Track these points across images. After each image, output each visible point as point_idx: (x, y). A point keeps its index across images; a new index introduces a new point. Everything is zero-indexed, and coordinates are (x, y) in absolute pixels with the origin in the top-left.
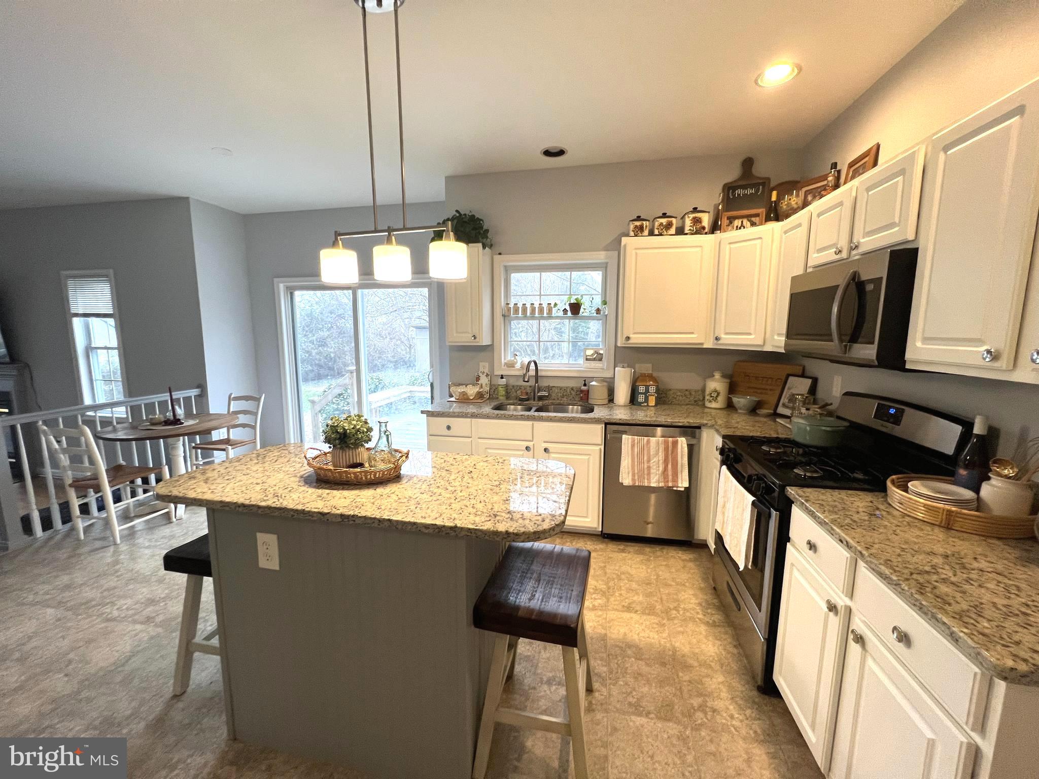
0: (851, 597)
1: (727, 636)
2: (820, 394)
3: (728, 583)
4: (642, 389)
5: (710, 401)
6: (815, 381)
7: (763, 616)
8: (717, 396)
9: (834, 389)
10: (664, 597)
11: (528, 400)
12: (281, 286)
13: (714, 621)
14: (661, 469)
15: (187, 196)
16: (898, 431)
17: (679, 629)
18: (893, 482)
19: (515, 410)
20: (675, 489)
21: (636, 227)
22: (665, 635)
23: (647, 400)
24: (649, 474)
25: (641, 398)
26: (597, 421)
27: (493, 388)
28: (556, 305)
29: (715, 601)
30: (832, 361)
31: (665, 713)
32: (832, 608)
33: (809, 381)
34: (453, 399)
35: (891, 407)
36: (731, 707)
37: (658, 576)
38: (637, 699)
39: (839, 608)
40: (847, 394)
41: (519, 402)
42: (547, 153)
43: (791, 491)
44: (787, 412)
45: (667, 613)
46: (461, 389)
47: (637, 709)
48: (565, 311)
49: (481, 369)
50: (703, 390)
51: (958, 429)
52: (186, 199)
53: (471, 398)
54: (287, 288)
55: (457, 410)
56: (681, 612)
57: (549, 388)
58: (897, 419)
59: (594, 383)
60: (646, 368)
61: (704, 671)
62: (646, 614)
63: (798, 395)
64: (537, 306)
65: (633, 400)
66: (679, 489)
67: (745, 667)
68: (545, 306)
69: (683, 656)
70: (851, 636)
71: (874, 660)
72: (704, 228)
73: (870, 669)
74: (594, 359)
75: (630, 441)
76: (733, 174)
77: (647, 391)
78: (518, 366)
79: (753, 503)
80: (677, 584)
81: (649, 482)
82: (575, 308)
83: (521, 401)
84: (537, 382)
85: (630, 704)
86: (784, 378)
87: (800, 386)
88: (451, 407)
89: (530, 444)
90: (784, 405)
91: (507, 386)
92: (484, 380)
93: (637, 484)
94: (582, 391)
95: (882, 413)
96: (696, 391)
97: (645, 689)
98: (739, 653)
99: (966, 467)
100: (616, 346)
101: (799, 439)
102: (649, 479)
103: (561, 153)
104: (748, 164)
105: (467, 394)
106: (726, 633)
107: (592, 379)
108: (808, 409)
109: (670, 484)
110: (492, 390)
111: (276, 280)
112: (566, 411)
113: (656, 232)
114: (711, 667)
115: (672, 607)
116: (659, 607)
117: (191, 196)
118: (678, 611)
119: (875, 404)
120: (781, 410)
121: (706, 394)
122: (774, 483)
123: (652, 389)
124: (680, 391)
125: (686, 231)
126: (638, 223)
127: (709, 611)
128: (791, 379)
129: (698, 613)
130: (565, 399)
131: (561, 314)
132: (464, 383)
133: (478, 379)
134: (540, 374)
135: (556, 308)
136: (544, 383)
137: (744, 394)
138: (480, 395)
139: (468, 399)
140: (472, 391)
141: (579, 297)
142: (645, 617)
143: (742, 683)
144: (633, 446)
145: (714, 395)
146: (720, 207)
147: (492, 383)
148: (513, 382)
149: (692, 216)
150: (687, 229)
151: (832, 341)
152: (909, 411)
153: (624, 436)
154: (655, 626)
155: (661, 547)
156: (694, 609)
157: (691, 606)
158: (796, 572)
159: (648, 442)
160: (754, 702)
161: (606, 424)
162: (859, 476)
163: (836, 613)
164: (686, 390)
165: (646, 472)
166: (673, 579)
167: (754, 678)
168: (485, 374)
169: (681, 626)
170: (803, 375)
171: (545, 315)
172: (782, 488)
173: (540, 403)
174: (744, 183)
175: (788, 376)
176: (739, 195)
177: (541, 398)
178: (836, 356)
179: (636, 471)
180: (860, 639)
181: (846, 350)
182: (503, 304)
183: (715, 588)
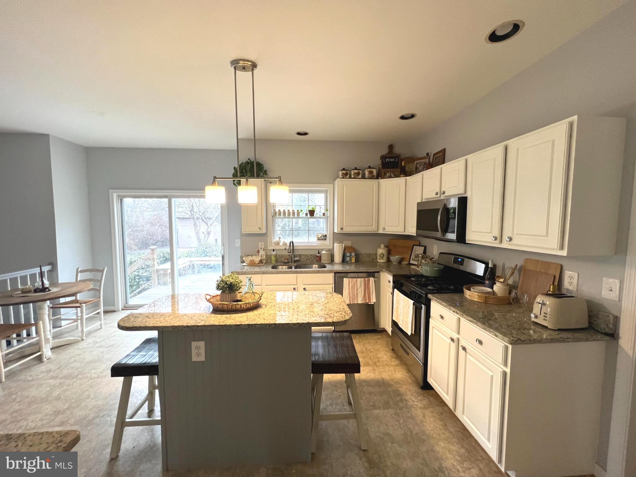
0: (459, 333)
1: (403, 370)
2: (428, 253)
3: (401, 345)
4: (348, 254)
5: (380, 259)
6: (425, 247)
7: (421, 354)
8: (383, 256)
9: (434, 251)
10: (372, 357)
11: (288, 263)
12: (115, 195)
13: (396, 364)
14: (363, 294)
15: (48, 133)
16: (462, 268)
17: (382, 370)
18: (465, 288)
19: (282, 268)
20: (369, 303)
21: (343, 173)
22: (377, 374)
23: (351, 260)
24: (357, 297)
25: (348, 259)
26: (330, 272)
27: (268, 257)
28: (302, 211)
29: (394, 355)
30: (437, 240)
31: (386, 406)
32: (452, 340)
33: (423, 248)
34: (244, 264)
35: (459, 258)
36: (412, 398)
37: (366, 348)
38: (373, 403)
39: (455, 340)
40: (441, 253)
41: (284, 264)
42: (299, 134)
43: (430, 296)
44: (416, 263)
45: (375, 364)
46: (250, 258)
47: (374, 407)
48: (307, 214)
49: (260, 246)
50: (376, 254)
51: (484, 265)
52: (47, 136)
53: (257, 263)
54: (119, 196)
55: (249, 270)
56: (381, 362)
57: (300, 256)
58: (462, 263)
59: (324, 252)
60: (349, 244)
61: (398, 386)
62: (365, 366)
63: (420, 254)
64: (291, 211)
65: (344, 261)
66: (371, 303)
67: (414, 380)
68: (296, 211)
69: (387, 381)
70: (461, 348)
71: (470, 354)
72: (374, 176)
73: (469, 359)
74: (322, 239)
75: (348, 281)
76: (385, 151)
77: (351, 255)
78: (281, 244)
79: (413, 303)
80: (376, 351)
81: (357, 301)
82: (312, 213)
83: (285, 264)
84: (293, 252)
85: (371, 406)
86: (412, 247)
87: (419, 250)
88: (244, 269)
89: (296, 286)
90: (413, 259)
91: (276, 256)
92: (262, 253)
93: (352, 303)
94: (317, 257)
95: (456, 261)
96: (373, 254)
97: (376, 398)
98: (410, 375)
99: (488, 280)
100: (334, 233)
101: (425, 274)
102: (357, 300)
103: (306, 134)
104: (391, 147)
105: (254, 261)
106: (402, 368)
107: (323, 250)
108: (425, 261)
109: (367, 302)
110: (267, 258)
111: (110, 191)
112: (312, 268)
113: (353, 176)
114: (400, 384)
115: (376, 361)
116: (371, 362)
117: (51, 134)
118: (380, 362)
119: (453, 257)
120: (412, 262)
121: (378, 256)
122: (422, 293)
123: (353, 254)
124: (365, 254)
125: (366, 177)
126: (344, 172)
127: (393, 360)
128: (415, 247)
129: (388, 362)
130: (308, 261)
131: (304, 216)
132: (250, 254)
133: (258, 252)
134: (295, 248)
135: (302, 213)
136: (296, 253)
137: (395, 255)
138: (261, 261)
139: (255, 263)
140: (257, 259)
141: (314, 207)
142: (366, 367)
143: (414, 387)
144: (349, 283)
145: (382, 256)
146: (380, 166)
147: (267, 254)
148: (279, 253)
149: (369, 170)
150: (367, 176)
151: (438, 231)
152: (466, 259)
153: (344, 279)
154: (371, 370)
155: (363, 334)
156: (386, 360)
157: (385, 359)
158: (435, 330)
159: (356, 280)
160: (420, 394)
161: (335, 273)
162: (452, 287)
163: (454, 342)
164: (368, 254)
165: (356, 296)
166: (373, 349)
167: (418, 384)
168: (263, 249)
169: (383, 368)
170: (420, 245)
171: (296, 216)
172: (426, 295)
173: (296, 264)
174: (389, 156)
175: (414, 245)
176: (388, 161)
177: (295, 261)
178: (439, 238)
179: (351, 296)
180: (464, 349)
181: (444, 235)
182: (273, 211)
183: (393, 350)
